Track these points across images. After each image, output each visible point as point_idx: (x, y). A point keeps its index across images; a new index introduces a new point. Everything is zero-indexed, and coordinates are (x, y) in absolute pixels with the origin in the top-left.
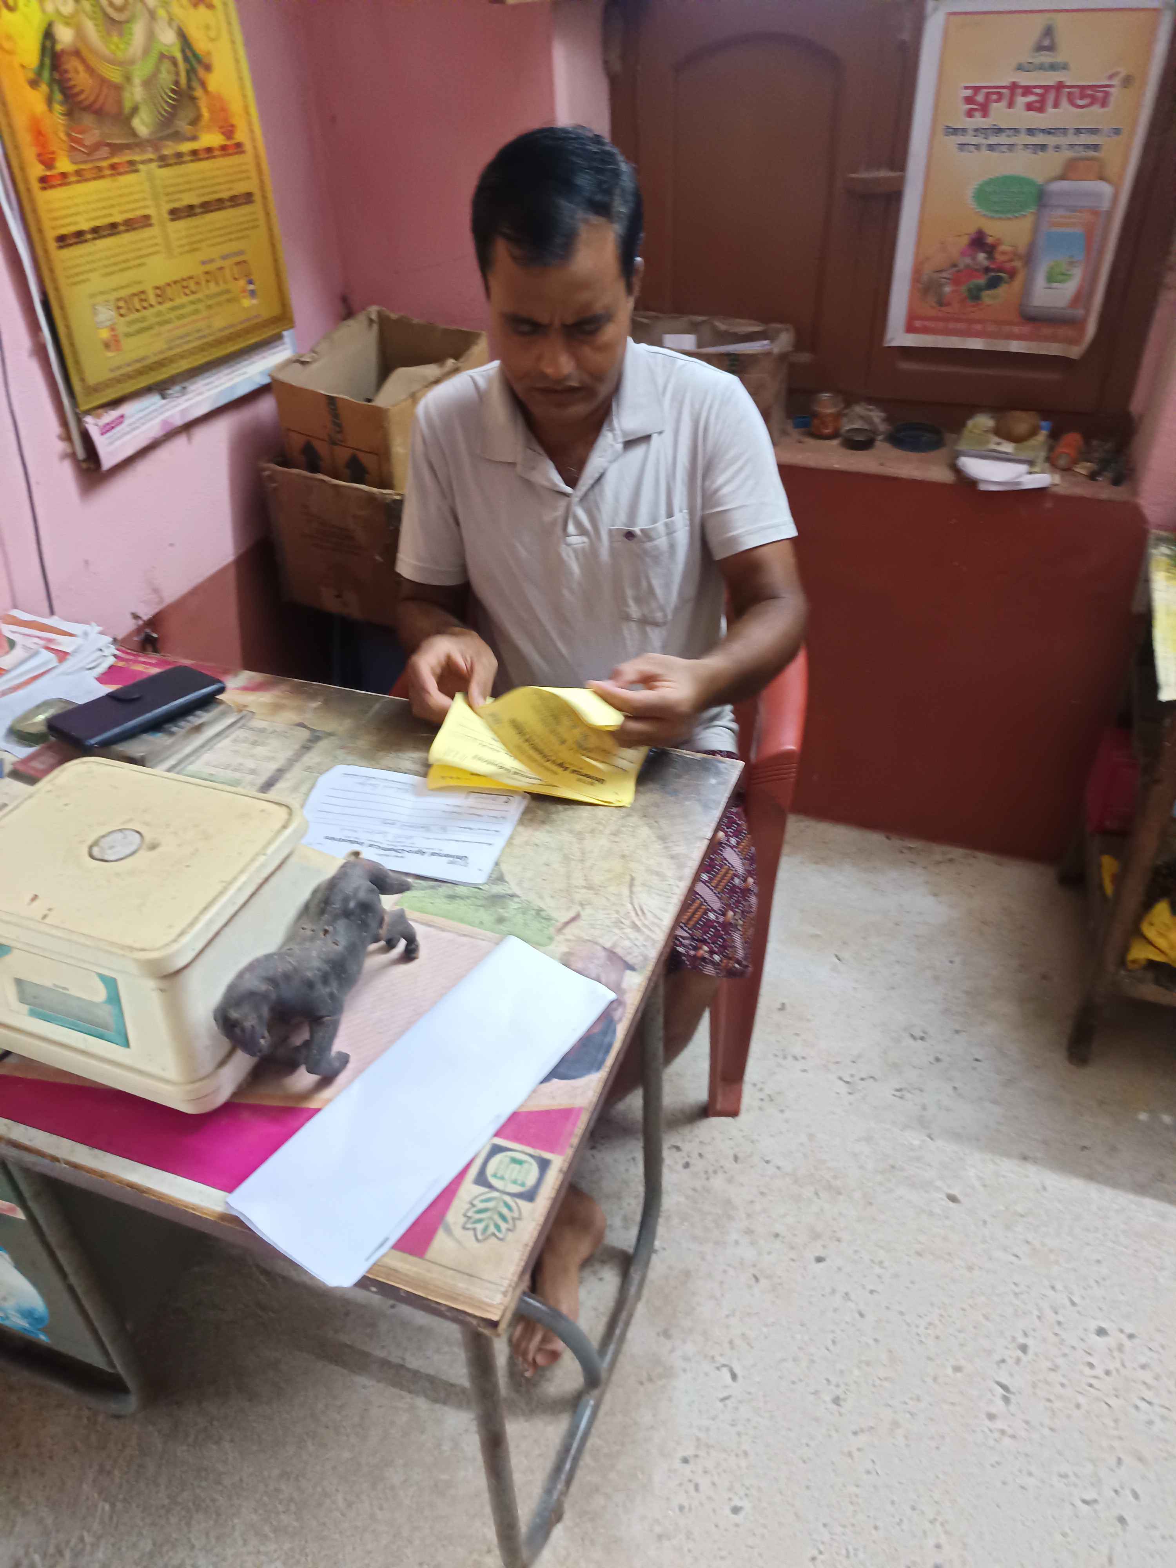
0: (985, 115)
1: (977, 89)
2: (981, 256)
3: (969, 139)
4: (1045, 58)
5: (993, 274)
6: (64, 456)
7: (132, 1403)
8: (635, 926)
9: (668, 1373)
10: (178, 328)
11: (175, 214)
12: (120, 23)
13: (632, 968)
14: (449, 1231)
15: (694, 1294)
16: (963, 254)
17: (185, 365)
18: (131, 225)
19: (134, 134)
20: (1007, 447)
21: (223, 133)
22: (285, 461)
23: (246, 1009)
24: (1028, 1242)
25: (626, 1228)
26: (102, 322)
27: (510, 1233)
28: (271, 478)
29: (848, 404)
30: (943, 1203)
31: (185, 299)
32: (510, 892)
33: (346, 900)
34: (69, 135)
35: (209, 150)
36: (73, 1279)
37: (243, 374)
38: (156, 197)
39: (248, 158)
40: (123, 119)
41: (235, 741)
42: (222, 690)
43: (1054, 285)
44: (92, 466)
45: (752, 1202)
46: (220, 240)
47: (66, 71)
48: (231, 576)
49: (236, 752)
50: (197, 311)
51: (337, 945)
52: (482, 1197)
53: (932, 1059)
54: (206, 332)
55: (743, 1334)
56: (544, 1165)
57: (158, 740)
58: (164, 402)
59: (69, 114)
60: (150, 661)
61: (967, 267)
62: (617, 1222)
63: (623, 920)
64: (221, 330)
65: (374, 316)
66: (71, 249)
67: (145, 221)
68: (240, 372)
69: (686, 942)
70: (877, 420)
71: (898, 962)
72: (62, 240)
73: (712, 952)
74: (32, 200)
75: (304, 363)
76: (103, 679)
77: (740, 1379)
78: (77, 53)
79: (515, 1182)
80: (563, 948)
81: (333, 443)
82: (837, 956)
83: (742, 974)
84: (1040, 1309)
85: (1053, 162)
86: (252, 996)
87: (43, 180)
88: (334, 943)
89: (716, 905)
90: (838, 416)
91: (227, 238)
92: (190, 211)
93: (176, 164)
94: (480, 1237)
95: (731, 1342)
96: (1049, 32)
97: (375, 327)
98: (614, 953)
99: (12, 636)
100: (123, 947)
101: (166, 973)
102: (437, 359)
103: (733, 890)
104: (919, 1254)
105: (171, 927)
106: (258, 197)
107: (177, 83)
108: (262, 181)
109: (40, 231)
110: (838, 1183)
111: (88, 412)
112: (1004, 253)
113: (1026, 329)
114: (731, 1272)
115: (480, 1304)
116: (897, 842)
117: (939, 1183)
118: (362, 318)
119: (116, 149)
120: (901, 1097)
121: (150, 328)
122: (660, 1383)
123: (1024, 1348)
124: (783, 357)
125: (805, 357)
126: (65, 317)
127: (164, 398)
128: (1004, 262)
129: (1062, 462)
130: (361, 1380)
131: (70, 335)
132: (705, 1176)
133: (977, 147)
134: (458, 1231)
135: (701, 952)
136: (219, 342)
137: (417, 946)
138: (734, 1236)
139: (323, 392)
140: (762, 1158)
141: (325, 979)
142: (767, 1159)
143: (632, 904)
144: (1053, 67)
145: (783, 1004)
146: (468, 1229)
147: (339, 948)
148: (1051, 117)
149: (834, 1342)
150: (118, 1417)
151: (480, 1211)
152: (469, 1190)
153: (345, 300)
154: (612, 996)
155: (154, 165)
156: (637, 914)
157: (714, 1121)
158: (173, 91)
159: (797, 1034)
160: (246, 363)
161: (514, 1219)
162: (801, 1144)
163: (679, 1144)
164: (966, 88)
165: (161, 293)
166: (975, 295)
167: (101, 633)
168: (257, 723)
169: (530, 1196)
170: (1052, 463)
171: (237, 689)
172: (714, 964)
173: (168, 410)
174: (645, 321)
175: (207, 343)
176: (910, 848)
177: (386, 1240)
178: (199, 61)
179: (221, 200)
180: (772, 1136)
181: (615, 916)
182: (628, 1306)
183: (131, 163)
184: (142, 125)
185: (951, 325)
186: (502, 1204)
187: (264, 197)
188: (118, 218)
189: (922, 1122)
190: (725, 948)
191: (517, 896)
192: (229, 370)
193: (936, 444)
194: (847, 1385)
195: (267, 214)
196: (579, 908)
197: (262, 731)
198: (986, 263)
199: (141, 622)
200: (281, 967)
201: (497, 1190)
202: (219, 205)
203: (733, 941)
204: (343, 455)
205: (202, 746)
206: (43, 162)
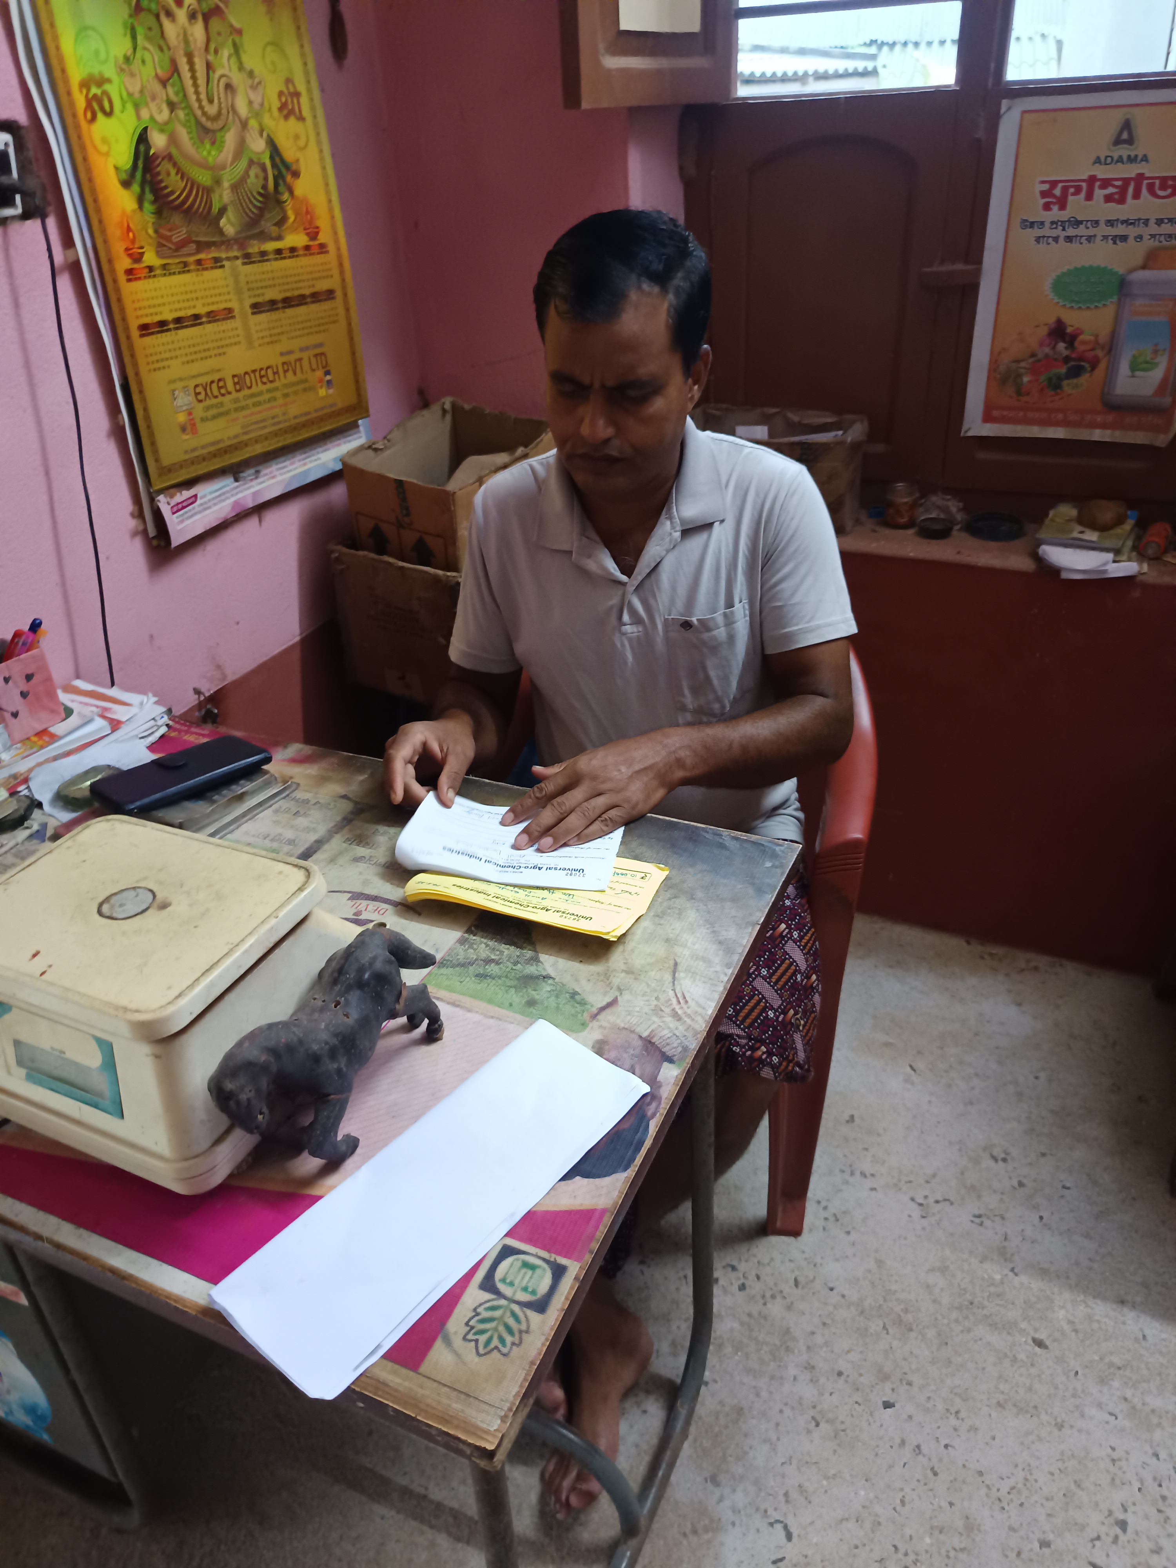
0: (1063, 207)
1: (1054, 184)
2: (1061, 346)
3: (1046, 231)
4: (1124, 151)
5: (1073, 363)
6: (134, 534)
7: (134, 1518)
8: (675, 1015)
9: (715, 1526)
10: (252, 414)
11: (257, 308)
12: (214, 132)
13: (670, 1060)
14: (448, 1342)
15: (746, 1435)
16: (1041, 344)
17: (259, 449)
18: (213, 317)
19: (221, 232)
20: (1092, 536)
21: (308, 234)
22: (354, 543)
23: (242, 1080)
24: (1126, 1399)
25: (675, 1354)
26: (181, 406)
27: (514, 1347)
28: (338, 560)
29: (924, 494)
30: (1028, 1347)
31: (264, 387)
32: (544, 974)
33: (361, 970)
34: (156, 231)
35: (293, 250)
36: (76, 1375)
37: (316, 460)
38: (239, 292)
39: (331, 257)
40: (212, 220)
41: (276, 811)
42: (268, 760)
43: (1138, 373)
44: (163, 543)
45: (813, 1333)
46: (298, 333)
47: (158, 174)
48: (296, 656)
49: (277, 823)
50: (275, 399)
51: (348, 1018)
52: (487, 1305)
53: (1016, 1184)
54: (281, 418)
55: (800, 1486)
56: (558, 1272)
57: (199, 808)
58: (237, 484)
59: (159, 213)
60: (203, 732)
61: (1046, 356)
62: (664, 1347)
63: (663, 1008)
64: (295, 417)
65: (447, 406)
66: (154, 336)
67: (228, 314)
68: (313, 458)
69: (744, 1041)
70: (954, 510)
71: (977, 1075)
72: (145, 329)
73: (770, 1054)
74: (118, 290)
75: (376, 450)
76: (151, 748)
77: (795, 1539)
78: (170, 157)
79: (525, 1289)
80: (597, 1035)
81: (400, 526)
82: (911, 1067)
83: (803, 1078)
84: (1141, 1481)
85: (1135, 252)
86: (249, 1067)
87: (129, 272)
88: (345, 1015)
89: (777, 1002)
90: (914, 506)
91: (306, 331)
92: (272, 306)
93: (260, 262)
94: (481, 1351)
95: (786, 1494)
96: (1127, 125)
97: (449, 417)
98: (652, 1044)
99: (70, 704)
100: (117, 1008)
101: (160, 1038)
102: (507, 446)
103: (795, 986)
104: (999, 1404)
105: (169, 988)
106: (339, 294)
107: (264, 187)
108: (343, 280)
109: (124, 319)
110: (909, 1318)
111: (161, 491)
112: (1084, 343)
113: (1110, 418)
114: (788, 1412)
115: (475, 1430)
116: (977, 948)
117: (1023, 1325)
118: (436, 408)
119: (201, 246)
120: (981, 1224)
121: (227, 413)
122: (706, 1537)
123: (1123, 1525)
124: (855, 446)
125: (880, 448)
126: (144, 400)
127: (236, 480)
128: (1085, 351)
129: (1150, 552)
130: (380, 1509)
131: (147, 418)
132: (762, 1301)
133: (1056, 239)
134: (458, 1342)
135: (759, 1053)
136: (294, 429)
137: (441, 1026)
138: (792, 1371)
139: (392, 476)
140: (825, 1284)
141: (333, 1054)
142: (831, 1285)
143: (674, 990)
144: (1132, 160)
145: (852, 1117)
146: (470, 1341)
147: (350, 1021)
148: (1130, 208)
149: (903, 1503)
150: (120, 1531)
151: (483, 1321)
152: (474, 1296)
153: (421, 392)
154: (646, 1089)
155: (239, 262)
156: (679, 1002)
157: (774, 1239)
158: (260, 194)
159: (866, 1149)
160: (320, 450)
161: (521, 1332)
162: (869, 1271)
163: (735, 1263)
164: (1043, 182)
165: (240, 381)
166: (1055, 385)
167: (156, 703)
168: (300, 795)
169: (541, 1306)
170: (1139, 552)
171: (284, 760)
172: (773, 1067)
173: (241, 492)
174: (718, 413)
175: (280, 429)
176: (991, 955)
177: (378, 1347)
178: (287, 167)
179: (303, 297)
180: (837, 1260)
181: (655, 1003)
182: (673, 1444)
183: (217, 260)
184: (229, 225)
185: (1030, 415)
186: (508, 1314)
187: (345, 295)
188: (201, 310)
189: (1004, 1254)
190: (785, 1049)
191: (550, 977)
192: (304, 456)
193: (1015, 534)
194: (917, 1554)
195: (347, 310)
196: (617, 994)
197: (307, 802)
198: (1066, 353)
199: (202, 698)
200: (284, 1038)
201: (505, 1298)
202: (300, 300)
203: (793, 1042)
204: (409, 538)
205: (244, 815)
206: (130, 256)
